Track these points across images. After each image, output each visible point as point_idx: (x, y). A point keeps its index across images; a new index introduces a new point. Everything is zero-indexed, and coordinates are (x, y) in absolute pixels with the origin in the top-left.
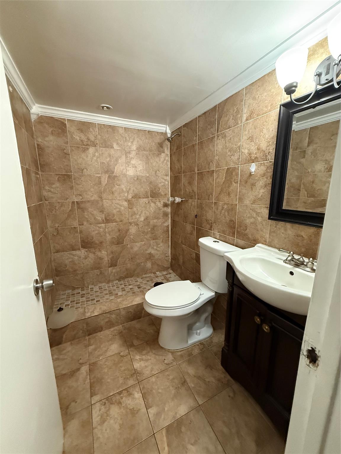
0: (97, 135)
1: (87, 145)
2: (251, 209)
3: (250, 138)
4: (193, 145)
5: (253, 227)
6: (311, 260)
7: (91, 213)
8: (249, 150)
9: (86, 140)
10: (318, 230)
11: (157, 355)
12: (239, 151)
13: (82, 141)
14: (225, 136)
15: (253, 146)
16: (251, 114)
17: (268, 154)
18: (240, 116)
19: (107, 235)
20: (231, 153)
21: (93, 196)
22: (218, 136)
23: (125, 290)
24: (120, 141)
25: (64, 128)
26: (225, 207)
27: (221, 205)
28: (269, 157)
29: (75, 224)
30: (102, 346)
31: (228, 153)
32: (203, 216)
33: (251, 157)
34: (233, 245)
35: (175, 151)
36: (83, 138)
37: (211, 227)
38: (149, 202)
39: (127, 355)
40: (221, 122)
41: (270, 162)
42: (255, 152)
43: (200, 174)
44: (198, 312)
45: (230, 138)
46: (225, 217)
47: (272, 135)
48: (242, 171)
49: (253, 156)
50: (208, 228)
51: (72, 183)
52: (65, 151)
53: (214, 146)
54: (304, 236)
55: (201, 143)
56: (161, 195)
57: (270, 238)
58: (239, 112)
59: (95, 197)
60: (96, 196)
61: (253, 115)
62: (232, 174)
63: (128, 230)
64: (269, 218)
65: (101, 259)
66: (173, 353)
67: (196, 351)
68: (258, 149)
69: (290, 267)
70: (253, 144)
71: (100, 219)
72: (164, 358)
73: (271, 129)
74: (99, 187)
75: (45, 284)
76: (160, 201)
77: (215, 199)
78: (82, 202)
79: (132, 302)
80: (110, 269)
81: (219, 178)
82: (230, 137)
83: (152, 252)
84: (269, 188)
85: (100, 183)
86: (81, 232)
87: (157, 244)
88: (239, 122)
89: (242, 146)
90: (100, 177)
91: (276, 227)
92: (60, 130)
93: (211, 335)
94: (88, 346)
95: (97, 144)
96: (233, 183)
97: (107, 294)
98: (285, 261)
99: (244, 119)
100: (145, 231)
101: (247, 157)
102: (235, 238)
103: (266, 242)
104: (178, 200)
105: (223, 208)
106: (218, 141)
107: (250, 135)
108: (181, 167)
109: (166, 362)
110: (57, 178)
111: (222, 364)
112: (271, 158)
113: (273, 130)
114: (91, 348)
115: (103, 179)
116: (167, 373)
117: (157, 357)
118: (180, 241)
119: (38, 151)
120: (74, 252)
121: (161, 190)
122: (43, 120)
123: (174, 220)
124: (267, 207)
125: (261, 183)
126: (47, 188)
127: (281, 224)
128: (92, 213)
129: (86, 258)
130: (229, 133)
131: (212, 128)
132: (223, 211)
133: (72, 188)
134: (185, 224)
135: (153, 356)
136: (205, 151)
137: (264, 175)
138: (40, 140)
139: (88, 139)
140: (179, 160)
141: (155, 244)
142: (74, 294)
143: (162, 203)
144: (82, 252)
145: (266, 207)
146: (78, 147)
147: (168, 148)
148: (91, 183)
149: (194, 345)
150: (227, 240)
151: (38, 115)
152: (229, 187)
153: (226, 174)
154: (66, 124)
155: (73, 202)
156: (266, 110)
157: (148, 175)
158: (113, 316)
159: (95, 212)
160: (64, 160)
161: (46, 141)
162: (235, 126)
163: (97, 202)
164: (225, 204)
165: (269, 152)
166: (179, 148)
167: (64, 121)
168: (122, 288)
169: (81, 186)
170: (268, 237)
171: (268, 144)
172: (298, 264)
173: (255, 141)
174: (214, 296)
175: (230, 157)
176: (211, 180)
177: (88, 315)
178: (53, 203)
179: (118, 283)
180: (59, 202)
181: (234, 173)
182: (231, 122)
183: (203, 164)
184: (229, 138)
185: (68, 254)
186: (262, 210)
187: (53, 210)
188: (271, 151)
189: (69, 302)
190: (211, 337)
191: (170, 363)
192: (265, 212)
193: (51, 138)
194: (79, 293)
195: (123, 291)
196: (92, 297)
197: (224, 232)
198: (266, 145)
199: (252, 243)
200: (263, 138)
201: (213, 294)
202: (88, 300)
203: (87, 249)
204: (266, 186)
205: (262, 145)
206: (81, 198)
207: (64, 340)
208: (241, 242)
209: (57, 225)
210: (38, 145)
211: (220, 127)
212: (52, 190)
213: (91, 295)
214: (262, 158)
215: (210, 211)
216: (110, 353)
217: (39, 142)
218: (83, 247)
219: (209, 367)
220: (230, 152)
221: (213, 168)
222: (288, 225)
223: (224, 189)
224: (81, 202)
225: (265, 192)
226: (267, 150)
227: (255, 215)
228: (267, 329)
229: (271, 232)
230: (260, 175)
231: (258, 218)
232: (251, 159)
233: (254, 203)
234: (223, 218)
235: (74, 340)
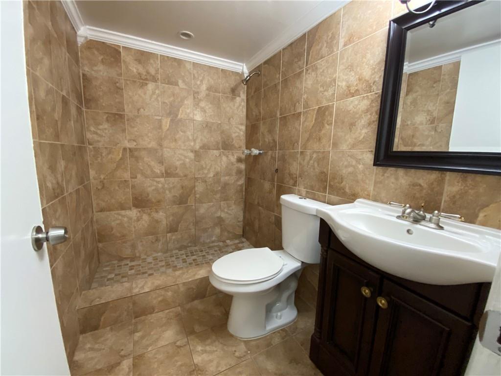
0: (158, 69)
1: (146, 79)
2: (348, 156)
3: (350, 67)
4: (275, 84)
5: (351, 178)
6: (437, 214)
7: (147, 164)
8: (348, 82)
9: (145, 74)
10: (443, 176)
11: (225, 345)
12: (334, 84)
13: (139, 74)
14: (317, 68)
15: (352, 76)
16: (351, 38)
17: (373, 84)
18: (336, 43)
19: (167, 192)
20: (323, 88)
21: (150, 142)
22: (307, 70)
23: (186, 262)
24: (187, 78)
25: (117, 56)
26: (315, 156)
27: (308, 154)
28: (374, 87)
29: (127, 176)
30: (152, 333)
31: (320, 89)
32: (285, 170)
33: (350, 90)
34: (325, 202)
35: (252, 94)
36: (141, 70)
37: (296, 182)
38: (220, 155)
39: (185, 345)
40: (311, 52)
41: (376, 94)
42: (355, 84)
43: (284, 119)
44: (279, 288)
45: (323, 70)
46: (314, 169)
47: (379, 60)
48: (337, 109)
49: (353, 90)
50: (291, 184)
51: (125, 125)
52: (118, 85)
53: (301, 82)
54: (423, 185)
55: (285, 81)
56: (235, 148)
57: (374, 190)
58: (334, 37)
59: (153, 144)
60: (154, 143)
61: (353, 39)
62: (324, 114)
63: (195, 187)
64: (375, 165)
65: (157, 222)
66: (247, 342)
67: (277, 340)
68: (360, 80)
69: (407, 224)
70: (353, 74)
71: (159, 172)
72: (234, 349)
73: (377, 53)
74: (159, 132)
76: (233, 155)
77: (301, 148)
78: (136, 149)
79: (194, 275)
80: (169, 235)
81: (307, 122)
82: (323, 68)
83: (222, 216)
84: (375, 126)
85: (160, 127)
86: (133, 187)
87: (229, 206)
88: (335, 50)
89: (339, 78)
90: (160, 119)
91: (383, 175)
92: (112, 59)
93: (295, 319)
94: (134, 333)
95: (158, 79)
96: (326, 125)
97: (163, 266)
98: (398, 217)
99: (341, 44)
100: (214, 190)
101: (345, 91)
102: (327, 195)
103: (370, 196)
104: (256, 152)
105: (311, 158)
106: (307, 76)
107: (350, 64)
108: (260, 113)
109: (237, 354)
110: (105, 117)
111: (312, 357)
112: (378, 89)
113: (379, 54)
114: (138, 335)
115: (164, 122)
116: (238, 370)
117: (225, 347)
118: (256, 203)
119: (83, 82)
120: (123, 212)
121: (234, 142)
122: (92, 45)
123: (249, 178)
124: (372, 151)
125: (363, 121)
126: (92, 129)
127: (391, 170)
128: (149, 163)
129: (138, 220)
130: (321, 64)
131: (300, 60)
132: (312, 162)
133: (124, 131)
134: (262, 181)
135: (221, 346)
136: (291, 90)
137: (367, 110)
138: (86, 69)
139: (148, 73)
140: (257, 105)
141: (226, 205)
142: (121, 266)
143: (236, 157)
144: (133, 213)
145: (369, 151)
146: (135, 82)
147: (244, 92)
148: (148, 127)
149: (275, 332)
150: (316, 197)
151: (86, 38)
152: (320, 130)
153: (316, 115)
154: (120, 52)
155: (125, 149)
156: (371, 30)
157: (220, 122)
158: (170, 294)
159: (152, 163)
160: (116, 95)
161: (95, 71)
162: (330, 54)
163: (156, 150)
164: (314, 152)
165: (374, 82)
166: (257, 90)
167: (119, 49)
168: (183, 259)
169: (136, 129)
170: (372, 189)
171: (373, 72)
172: (416, 221)
173: (355, 70)
174: (300, 268)
175: (323, 94)
176: (296, 125)
177: (136, 291)
178: (99, 148)
179: (178, 253)
180: (106, 148)
181: (327, 113)
182: (324, 50)
183: (287, 106)
184: (321, 71)
185: (115, 214)
186: (364, 155)
187: (99, 157)
188: (377, 79)
189: (113, 276)
190: (295, 322)
191: (242, 356)
192: (369, 158)
193: (101, 67)
194: (128, 264)
195: (183, 262)
196: (143, 270)
197: (312, 188)
198: (370, 73)
199: (349, 199)
200: (366, 64)
201: (299, 264)
202: (139, 272)
203: (140, 209)
204: (369, 124)
205: (365, 73)
206: (135, 143)
207: (101, 324)
208: (334, 198)
209: (102, 177)
210: (84, 75)
211: (310, 58)
212: (99, 132)
213: (142, 267)
214: (365, 89)
215: (295, 163)
216: (162, 343)
217: (85, 71)
218: (136, 206)
219: (294, 360)
220: (322, 88)
221: (300, 109)
222: (401, 172)
223: (314, 134)
224: (135, 149)
225: (368, 132)
226: (372, 79)
227: (354, 163)
228: (383, 304)
229: (376, 183)
230: (362, 111)
231: (358, 165)
232: (350, 92)
233: (353, 147)
234: (312, 170)
235: (116, 324)
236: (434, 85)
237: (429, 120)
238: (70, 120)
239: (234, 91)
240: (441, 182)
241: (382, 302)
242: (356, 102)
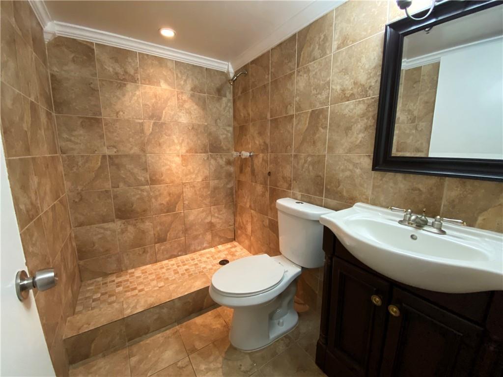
0: (137, 68)
1: (124, 80)
2: (345, 160)
3: (344, 71)
4: (264, 85)
5: (349, 182)
6: (439, 219)
7: (130, 171)
8: (342, 86)
9: (122, 73)
10: (442, 180)
11: (230, 360)
12: (327, 87)
13: (117, 74)
14: (309, 70)
15: (347, 80)
16: (344, 41)
17: (369, 89)
18: (329, 45)
19: (153, 200)
20: (317, 91)
21: (132, 148)
22: (299, 72)
23: (178, 272)
24: (170, 78)
25: (90, 54)
26: (309, 159)
27: (302, 157)
28: (370, 92)
29: (108, 185)
30: (150, 356)
31: (313, 92)
32: (278, 173)
33: (345, 94)
34: (321, 206)
35: (239, 94)
36: (118, 69)
37: (290, 185)
38: (208, 158)
39: (187, 365)
40: (302, 53)
41: (373, 98)
42: (350, 88)
43: (275, 121)
44: (281, 297)
45: (316, 72)
46: (309, 172)
47: (374, 65)
48: (332, 113)
49: (348, 93)
50: (285, 187)
51: (103, 131)
52: (92, 86)
53: (292, 84)
54: (422, 189)
55: (275, 82)
56: (223, 150)
57: (373, 194)
58: (327, 39)
59: (135, 150)
60: (136, 148)
61: (347, 42)
62: (318, 117)
63: (183, 192)
64: (374, 169)
65: (143, 232)
66: (251, 354)
67: (281, 348)
68: (355, 83)
69: (410, 229)
70: (348, 78)
71: (143, 179)
72: (239, 363)
73: (372, 58)
74: (141, 137)
75: (40, 280)
76: (222, 158)
77: (294, 151)
78: (117, 157)
79: (190, 288)
80: (157, 245)
81: (301, 125)
82: (315, 71)
83: (213, 221)
84: (372, 132)
85: (142, 131)
86: (116, 197)
87: (219, 211)
88: (328, 52)
89: (333, 81)
90: (142, 123)
91: (381, 180)
92: (85, 57)
93: (296, 324)
94: (130, 358)
95: (138, 79)
96: (321, 129)
97: (153, 280)
98: (400, 222)
99: (335, 45)
100: (203, 195)
101: (340, 95)
102: (324, 198)
103: (368, 200)
104: (245, 154)
105: (306, 162)
106: (299, 78)
107: (344, 67)
108: (248, 114)
109: (243, 368)
110: (79, 123)
111: (318, 363)
112: (375, 93)
113: (375, 59)
114: (134, 360)
115: (146, 127)
117: (230, 363)
118: (248, 205)
119: (52, 84)
120: (106, 225)
121: (222, 144)
122: (61, 42)
123: (239, 181)
124: (369, 156)
125: (359, 126)
126: (65, 136)
127: (390, 175)
128: (131, 171)
129: (123, 232)
130: (314, 66)
131: (290, 61)
132: (306, 165)
133: (102, 137)
134: (254, 184)
135: (225, 362)
136: (282, 92)
137: (363, 115)
138: (55, 69)
139: (126, 72)
140: (245, 106)
141: (216, 210)
142: (106, 283)
143: (224, 160)
144: (118, 225)
145: (367, 156)
146: (111, 82)
147: (230, 92)
148: (129, 131)
149: (278, 340)
150: (312, 200)
151: (54, 34)
152: (314, 134)
153: (309, 119)
154: (94, 49)
155: (104, 157)
156: (365, 34)
157: (206, 124)
158: (165, 310)
159: (136, 171)
160: (90, 98)
161: (65, 71)
162: (322, 57)
163: (139, 157)
164: (309, 155)
165: (370, 86)
166: (245, 90)
167: (92, 46)
168: (174, 270)
169: (115, 134)
170: (370, 193)
171: (369, 76)
172: (420, 225)
173: (350, 74)
174: (300, 273)
175: (316, 97)
176: (289, 127)
177: (128, 312)
178: (74, 156)
179: (168, 264)
180: (82, 156)
181: (321, 116)
182: (317, 53)
183: (278, 108)
184: (314, 73)
185: (97, 227)
186: (362, 160)
187: (74, 167)
188: (373, 84)
189: (99, 295)
190: (296, 327)
191: (248, 370)
192: (367, 162)
193: (72, 66)
194: (114, 281)
195: (175, 273)
196: (132, 286)
197: (307, 191)
198: (365, 77)
200: (362, 68)
201: (299, 270)
202: (126, 289)
203: (124, 221)
204: (366, 129)
205: (360, 78)
206: (115, 150)
207: (92, 351)
208: (333, 202)
209: (80, 188)
210: (52, 76)
211: (301, 60)
212: (73, 138)
213: (131, 283)
214: (361, 94)
215: (288, 167)
216: (163, 365)
217: (54, 71)
218: (120, 217)
219: (301, 368)
220: (315, 91)
221: (292, 111)
222: (399, 177)
223: (308, 138)
224: (115, 155)
225: (365, 136)
226: (367, 84)
227: (351, 167)
228: (395, 312)
229: (374, 187)
230: (358, 116)
231: (355, 169)
232: (345, 96)
233: (350, 151)
234: (307, 173)
235: (108, 350)
236: (415, 86)
237: (410, 119)
238: (40, 129)
239: (220, 92)
240: (440, 187)
241: (394, 310)
242: (352, 106)
